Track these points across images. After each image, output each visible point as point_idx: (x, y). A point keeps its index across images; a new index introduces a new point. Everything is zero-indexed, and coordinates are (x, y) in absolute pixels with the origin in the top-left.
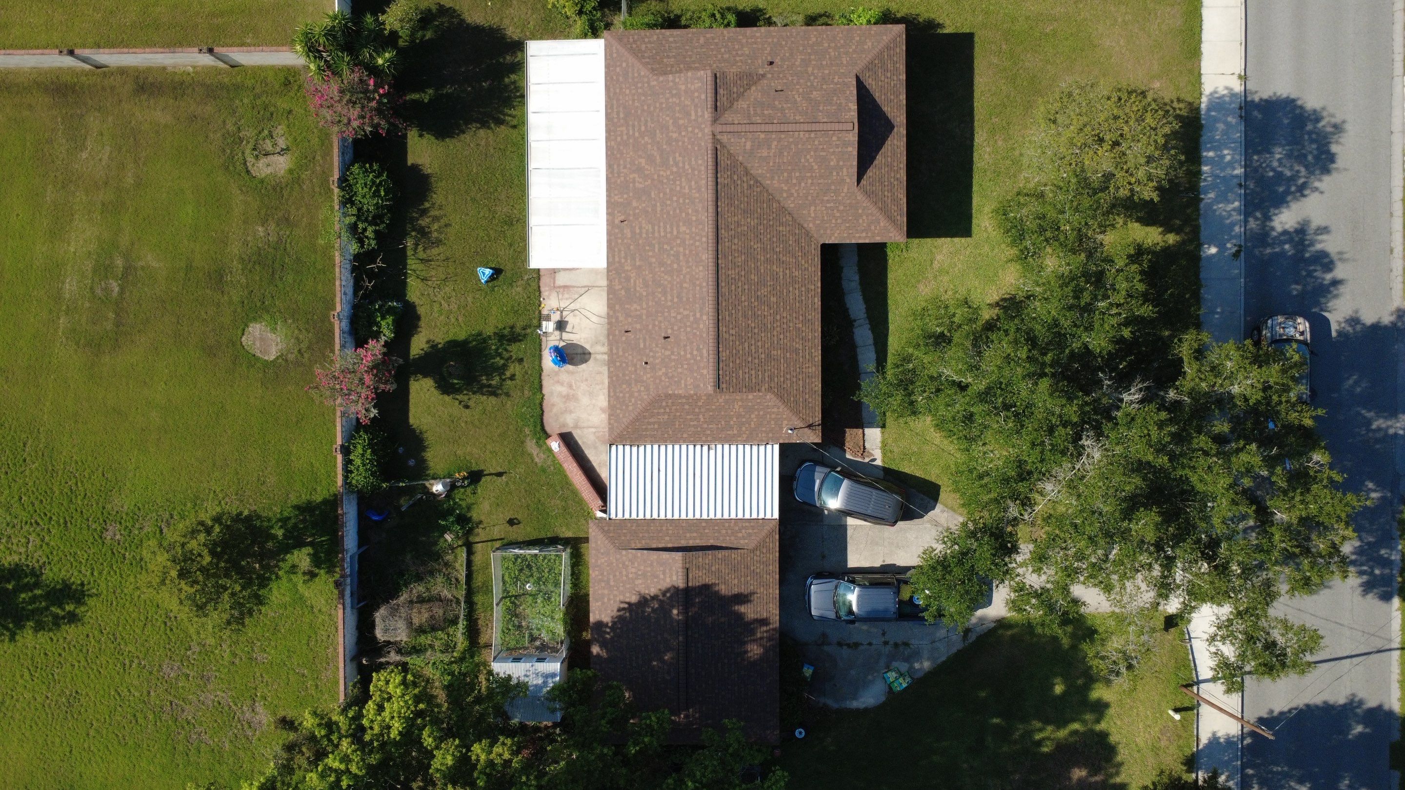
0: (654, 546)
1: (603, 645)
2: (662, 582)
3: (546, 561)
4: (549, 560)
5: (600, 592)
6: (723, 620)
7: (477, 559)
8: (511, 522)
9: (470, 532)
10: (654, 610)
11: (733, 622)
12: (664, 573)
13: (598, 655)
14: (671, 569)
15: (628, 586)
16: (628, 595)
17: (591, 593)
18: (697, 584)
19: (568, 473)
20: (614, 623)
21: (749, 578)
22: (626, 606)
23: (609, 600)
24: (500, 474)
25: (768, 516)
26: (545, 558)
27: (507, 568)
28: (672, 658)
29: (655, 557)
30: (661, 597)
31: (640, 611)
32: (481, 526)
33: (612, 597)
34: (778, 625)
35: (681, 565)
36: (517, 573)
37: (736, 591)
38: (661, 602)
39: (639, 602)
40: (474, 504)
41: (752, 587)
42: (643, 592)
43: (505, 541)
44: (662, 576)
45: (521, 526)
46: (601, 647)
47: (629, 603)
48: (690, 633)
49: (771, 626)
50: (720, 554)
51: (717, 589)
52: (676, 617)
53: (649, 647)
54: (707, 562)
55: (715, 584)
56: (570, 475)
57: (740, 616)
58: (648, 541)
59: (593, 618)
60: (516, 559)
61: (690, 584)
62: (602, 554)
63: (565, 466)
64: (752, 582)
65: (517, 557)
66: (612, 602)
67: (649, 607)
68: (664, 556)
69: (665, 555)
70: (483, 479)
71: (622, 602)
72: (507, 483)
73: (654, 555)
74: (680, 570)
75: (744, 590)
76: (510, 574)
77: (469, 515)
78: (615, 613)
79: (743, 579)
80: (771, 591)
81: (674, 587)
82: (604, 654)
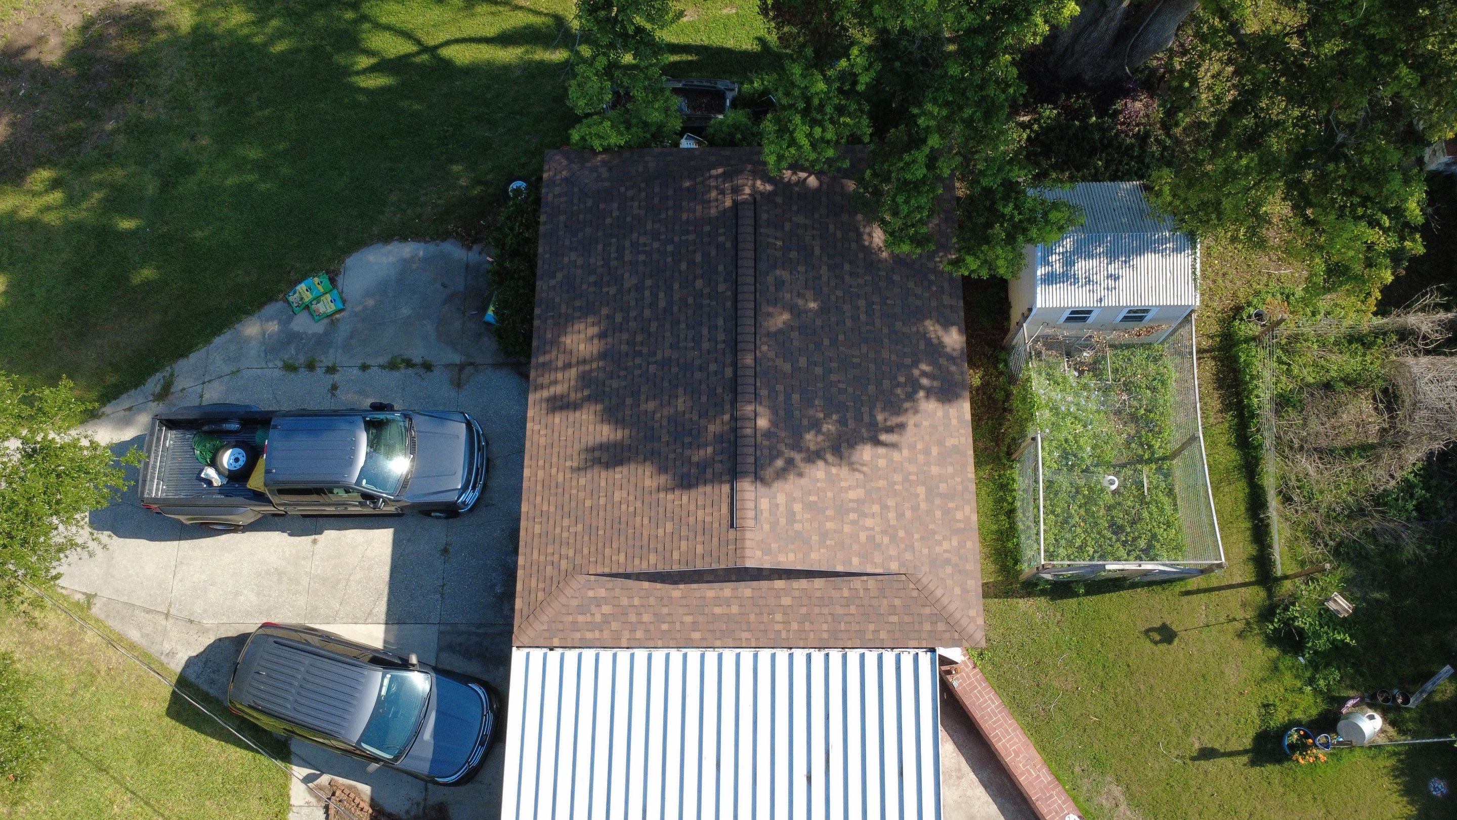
0: (818, 582)
1: (935, 350)
2: (797, 494)
3: (1078, 542)
4: (1070, 543)
5: (950, 469)
6: (651, 405)
7: (1245, 548)
8: (1167, 635)
9: (1266, 614)
10: (816, 425)
11: (629, 401)
12: (791, 517)
13: (946, 325)
14: (774, 525)
15: (882, 483)
16: (882, 463)
17: (971, 468)
18: (708, 488)
19: (1038, 758)
20: (911, 397)
21: (588, 503)
22: (883, 437)
23: (927, 452)
24: (1207, 754)
25: (537, 655)
26: (1081, 549)
27: (1168, 525)
28: (770, 315)
29: (814, 556)
30: (798, 457)
31: (851, 424)
32: (1239, 625)
33: (921, 458)
34: (531, 397)
35: (748, 535)
36: (1145, 514)
37: (620, 474)
38: (797, 446)
39: (852, 445)
40: (1264, 680)
41: (582, 481)
42: (844, 472)
43: (1178, 587)
44: (797, 507)
45: (1142, 626)
46: (941, 345)
47: (877, 443)
48: (729, 372)
49: (545, 394)
50: (653, 563)
51: (663, 479)
52: (760, 409)
53: (826, 342)
54: (684, 544)
55: (666, 490)
56: (1033, 752)
57: (612, 415)
58: (835, 594)
59: (963, 409)
60: (1150, 546)
61: (726, 488)
62: (948, 562)
63: (1046, 777)
64: (582, 494)
65: (1148, 553)
66: (919, 446)
67: (828, 435)
68: (791, 557)
69: (788, 561)
70: (1247, 742)
71: (894, 446)
72: (1186, 730)
73: (816, 560)
74: (750, 523)
75: (603, 477)
76: (1162, 510)
77: (1274, 652)
78: (911, 420)
79: (602, 501)
80: (540, 473)
81: (763, 481)
82: (932, 328)
